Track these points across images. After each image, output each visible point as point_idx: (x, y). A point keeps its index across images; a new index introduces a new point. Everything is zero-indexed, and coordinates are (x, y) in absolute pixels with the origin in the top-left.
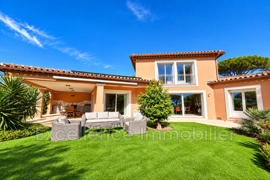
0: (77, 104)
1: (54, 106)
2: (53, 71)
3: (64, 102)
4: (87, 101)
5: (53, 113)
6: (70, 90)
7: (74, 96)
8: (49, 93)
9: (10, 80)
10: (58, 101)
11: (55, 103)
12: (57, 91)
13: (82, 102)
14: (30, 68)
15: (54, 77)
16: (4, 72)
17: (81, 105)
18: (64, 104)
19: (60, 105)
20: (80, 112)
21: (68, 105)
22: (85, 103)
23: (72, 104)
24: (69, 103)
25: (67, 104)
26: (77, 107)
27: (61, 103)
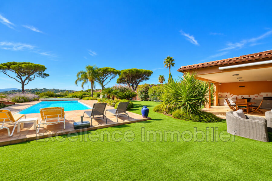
0: (249, 96)
1: (220, 98)
2: (213, 63)
3: (230, 94)
4: (267, 93)
5: (220, 105)
6: (238, 80)
7: (244, 87)
8: (214, 85)
9: (188, 78)
10: (223, 93)
11: (221, 95)
12: (221, 83)
13: (259, 95)
14: (198, 65)
15: (220, 68)
16: (183, 72)
17: (256, 98)
18: (231, 96)
19: (227, 97)
20: (258, 107)
21: (237, 98)
22: (264, 96)
23: (242, 96)
24: (238, 96)
25: (235, 96)
26: (252, 101)
27: (227, 95)
